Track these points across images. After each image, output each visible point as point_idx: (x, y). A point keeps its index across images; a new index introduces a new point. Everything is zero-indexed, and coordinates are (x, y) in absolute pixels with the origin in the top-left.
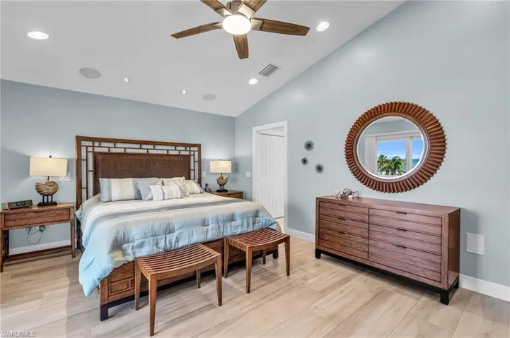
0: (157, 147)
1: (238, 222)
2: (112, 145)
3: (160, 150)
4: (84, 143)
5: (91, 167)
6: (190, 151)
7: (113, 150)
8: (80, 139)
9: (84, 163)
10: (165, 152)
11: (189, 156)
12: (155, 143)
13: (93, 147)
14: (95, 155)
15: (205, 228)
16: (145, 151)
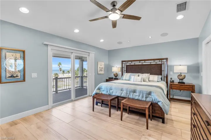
0: (147, 61)
1: (137, 94)
2: (131, 62)
3: (148, 63)
4: (123, 63)
5: (125, 70)
6: (162, 62)
7: (132, 64)
8: (122, 61)
9: (123, 68)
10: (149, 63)
11: (161, 65)
12: (145, 60)
13: (126, 63)
14: (127, 66)
15: (121, 92)
16: (141, 64)
